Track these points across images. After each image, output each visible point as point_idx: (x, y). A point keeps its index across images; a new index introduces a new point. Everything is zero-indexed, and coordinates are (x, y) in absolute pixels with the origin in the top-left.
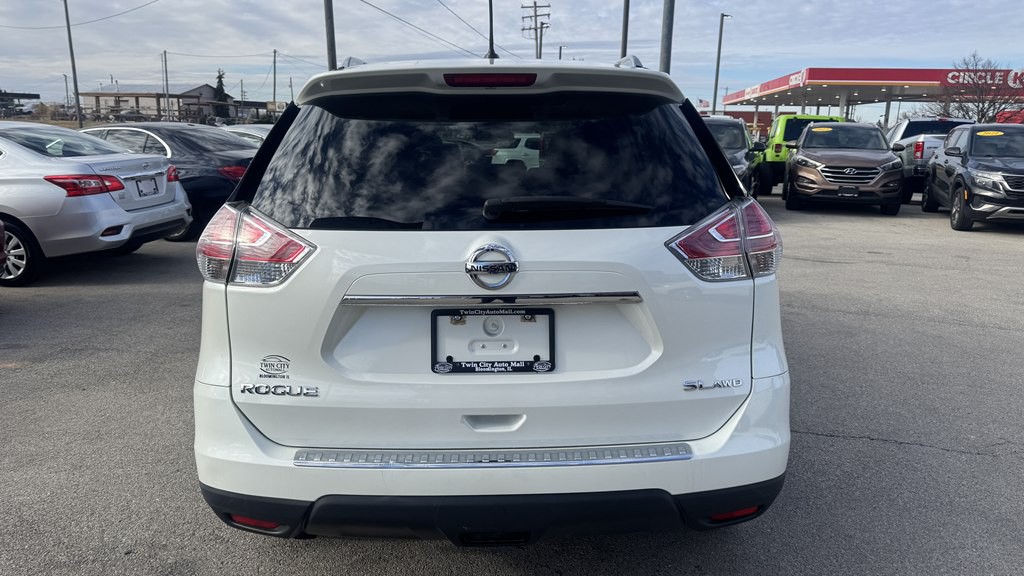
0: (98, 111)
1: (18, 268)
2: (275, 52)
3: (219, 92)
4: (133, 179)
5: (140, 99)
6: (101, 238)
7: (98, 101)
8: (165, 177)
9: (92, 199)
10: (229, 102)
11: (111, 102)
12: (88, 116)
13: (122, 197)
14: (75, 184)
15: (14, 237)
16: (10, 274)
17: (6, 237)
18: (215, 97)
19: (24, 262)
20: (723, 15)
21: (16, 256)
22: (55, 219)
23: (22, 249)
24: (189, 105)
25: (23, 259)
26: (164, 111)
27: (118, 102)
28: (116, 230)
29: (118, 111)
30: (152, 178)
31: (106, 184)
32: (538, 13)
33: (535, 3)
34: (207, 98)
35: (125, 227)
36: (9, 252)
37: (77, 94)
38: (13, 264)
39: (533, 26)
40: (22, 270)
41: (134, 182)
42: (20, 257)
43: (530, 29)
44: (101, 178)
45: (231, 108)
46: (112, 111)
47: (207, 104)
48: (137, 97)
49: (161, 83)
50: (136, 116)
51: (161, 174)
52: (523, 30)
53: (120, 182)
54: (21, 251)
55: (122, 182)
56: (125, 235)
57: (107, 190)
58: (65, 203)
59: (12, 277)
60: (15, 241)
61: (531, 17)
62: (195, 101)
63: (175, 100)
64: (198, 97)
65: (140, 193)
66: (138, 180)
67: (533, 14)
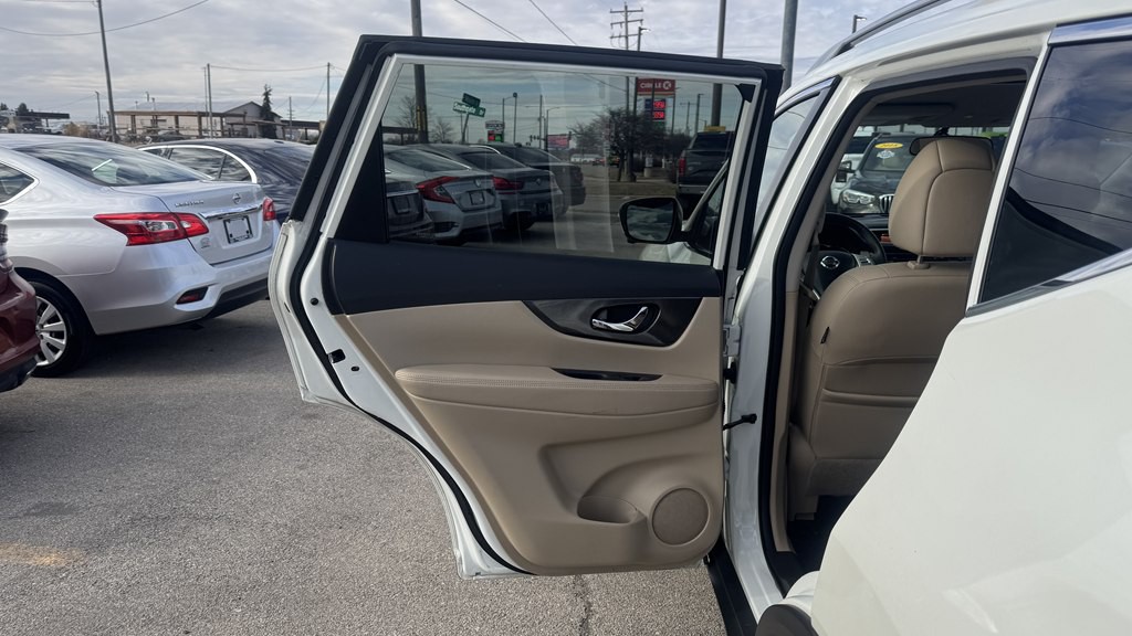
0: (134, 131)
1: (55, 350)
2: (329, 65)
3: (265, 111)
4: (219, 217)
5: (180, 118)
6: (176, 307)
7: (133, 121)
8: (260, 215)
9: (163, 248)
10: (277, 121)
11: (147, 121)
12: (122, 137)
13: (205, 245)
14: (138, 226)
15: (50, 305)
16: (44, 359)
17: (39, 304)
18: (261, 116)
19: (64, 342)
20: (856, 17)
21: (51, 333)
22: (112, 279)
23: (61, 322)
24: (232, 124)
25: (62, 338)
26: (206, 131)
27: (155, 121)
28: (197, 294)
29: (156, 132)
30: (245, 216)
31: (184, 227)
32: (629, 19)
33: (626, 7)
34: (252, 116)
35: (210, 288)
36: (42, 326)
37: (112, 113)
38: (48, 344)
39: (624, 34)
40: (60, 353)
41: (221, 222)
42: (59, 335)
43: (620, 36)
44: (178, 217)
45: (279, 128)
46: (149, 132)
47: (252, 124)
48: (177, 116)
49: (204, 100)
50: (175, 136)
51: (254, 210)
52: (612, 37)
53: (202, 223)
54: (60, 325)
55: (206, 222)
56: (209, 301)
57: (186, 234)
58: (124, 255)
59: (46, 363)
60: (50, 310)
61: (621, 23)
62: (240, 120)
63: (218, 119)
64: (244, 116)
65: (230, 238)
66: (225, 219)
67: (623, 20)
